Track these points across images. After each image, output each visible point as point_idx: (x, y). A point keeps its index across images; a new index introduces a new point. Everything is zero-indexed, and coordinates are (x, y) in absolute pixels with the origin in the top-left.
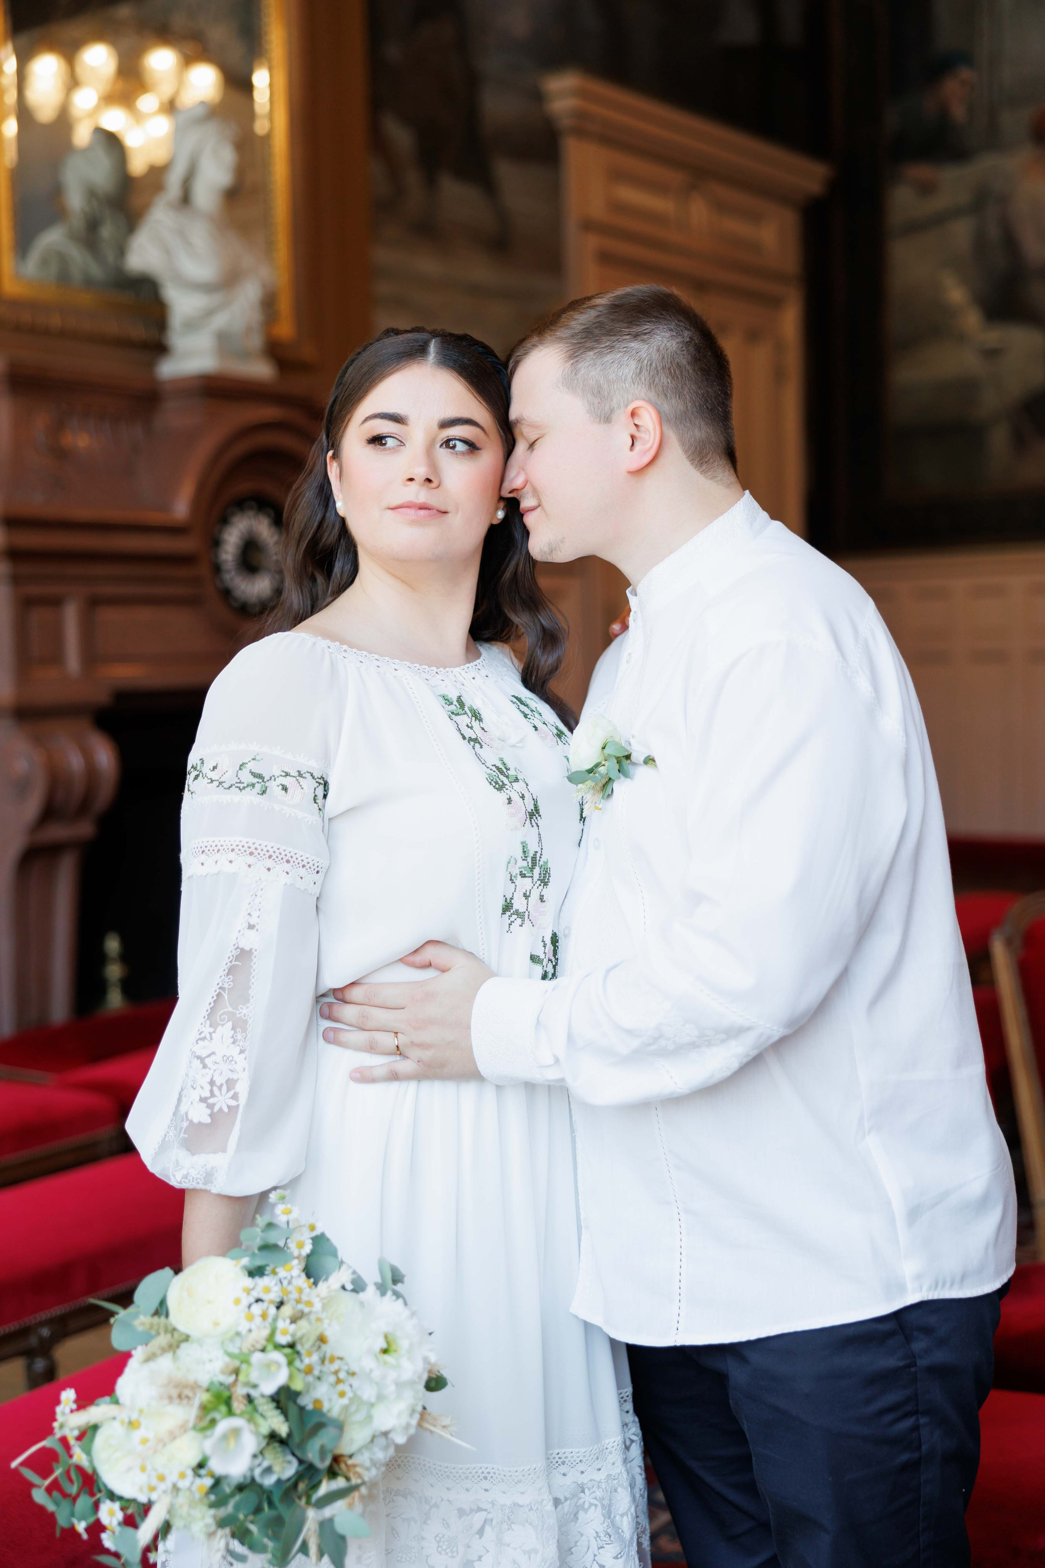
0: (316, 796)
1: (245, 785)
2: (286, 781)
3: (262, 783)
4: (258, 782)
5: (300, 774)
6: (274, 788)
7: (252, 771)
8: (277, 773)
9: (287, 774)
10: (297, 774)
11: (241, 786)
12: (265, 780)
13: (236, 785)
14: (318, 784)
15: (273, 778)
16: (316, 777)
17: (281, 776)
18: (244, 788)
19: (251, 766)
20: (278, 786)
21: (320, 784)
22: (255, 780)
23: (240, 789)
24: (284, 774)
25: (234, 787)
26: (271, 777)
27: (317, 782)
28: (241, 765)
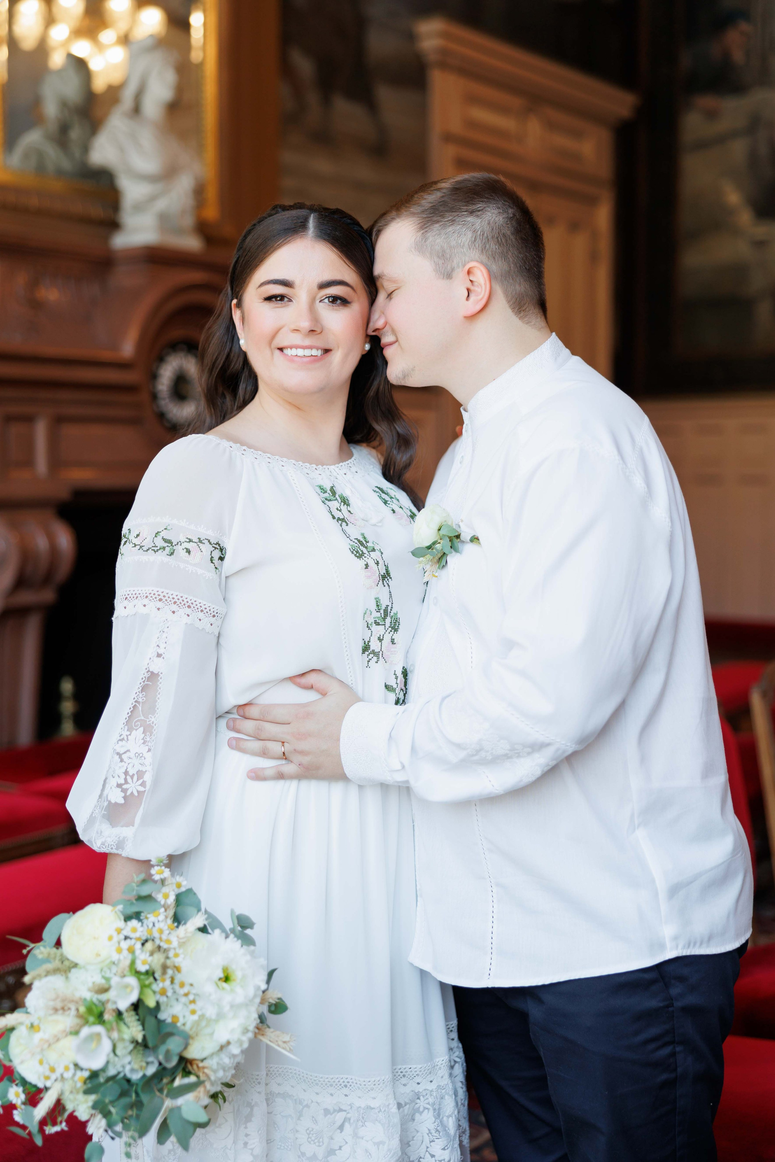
0: (212, 557)
1: (158, 548)
2: (189, 546)
3: (171, 547)
4: (168, 546)
5: (200, 541)
6: (180, 550)
7: (164, 538)
8: (183, 539)
9: (190, 541)
10: (197, 540)
11: (156, 549)
12: (173, 545)
13: (152, 548)
14: (214, 549)
15: (179, 543)
16: (212, 543)
17: (186, 542)
18: (158, 550)
19: (163, 534)
20: (183, 549)
21: (215, 548)
22: (166, 545)
23: (155, 552)
24: (188, 540)
25: (150, 550)
26: (178, 543)
27: (213, 547)
28: (156, 534)
